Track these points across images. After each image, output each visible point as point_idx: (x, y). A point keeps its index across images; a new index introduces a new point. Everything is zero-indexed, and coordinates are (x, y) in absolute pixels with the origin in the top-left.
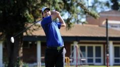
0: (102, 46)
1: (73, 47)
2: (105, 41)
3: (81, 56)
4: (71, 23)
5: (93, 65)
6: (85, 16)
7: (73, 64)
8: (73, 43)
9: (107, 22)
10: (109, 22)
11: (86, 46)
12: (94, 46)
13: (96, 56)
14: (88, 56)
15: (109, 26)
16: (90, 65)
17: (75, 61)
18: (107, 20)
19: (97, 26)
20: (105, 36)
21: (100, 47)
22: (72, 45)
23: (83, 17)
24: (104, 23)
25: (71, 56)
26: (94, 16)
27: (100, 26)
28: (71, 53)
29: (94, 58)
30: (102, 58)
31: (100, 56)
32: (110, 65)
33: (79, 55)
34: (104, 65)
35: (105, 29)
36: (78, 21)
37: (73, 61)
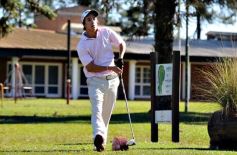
0: (60, 66)
1: (10, 66)
2: (64, 58)
3: (24, 82)
4: (7, 26)
5: (44, 97)
6: (32, 14)
7: (10, 95)
8: (10, 60)
9: (69, 26)
10: (73, 25)
11: (34, 64)
12: (47, 65)
13: (50, 83)
14: (36, 82)
15: (72, 33)
16: (38, 97)
17: (14, 91)
18: (69, 22)
19: (53, 32)
20: (66, 49)
21: (56, 68)
22: (9, 63)
23: (29, 17)
24: (64, 27)
25: (7, 81)
26: (47, 15)
27: (57, 32)
28: (8, 75)
29: (47, 85)
30: (59, 86)
31: (56, 83)
32: (72, 99)
33: (21, 81)
34: (63, 97)
35: (66, 36)
36: (20, 23)
37: (9, 90)
